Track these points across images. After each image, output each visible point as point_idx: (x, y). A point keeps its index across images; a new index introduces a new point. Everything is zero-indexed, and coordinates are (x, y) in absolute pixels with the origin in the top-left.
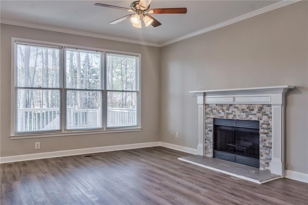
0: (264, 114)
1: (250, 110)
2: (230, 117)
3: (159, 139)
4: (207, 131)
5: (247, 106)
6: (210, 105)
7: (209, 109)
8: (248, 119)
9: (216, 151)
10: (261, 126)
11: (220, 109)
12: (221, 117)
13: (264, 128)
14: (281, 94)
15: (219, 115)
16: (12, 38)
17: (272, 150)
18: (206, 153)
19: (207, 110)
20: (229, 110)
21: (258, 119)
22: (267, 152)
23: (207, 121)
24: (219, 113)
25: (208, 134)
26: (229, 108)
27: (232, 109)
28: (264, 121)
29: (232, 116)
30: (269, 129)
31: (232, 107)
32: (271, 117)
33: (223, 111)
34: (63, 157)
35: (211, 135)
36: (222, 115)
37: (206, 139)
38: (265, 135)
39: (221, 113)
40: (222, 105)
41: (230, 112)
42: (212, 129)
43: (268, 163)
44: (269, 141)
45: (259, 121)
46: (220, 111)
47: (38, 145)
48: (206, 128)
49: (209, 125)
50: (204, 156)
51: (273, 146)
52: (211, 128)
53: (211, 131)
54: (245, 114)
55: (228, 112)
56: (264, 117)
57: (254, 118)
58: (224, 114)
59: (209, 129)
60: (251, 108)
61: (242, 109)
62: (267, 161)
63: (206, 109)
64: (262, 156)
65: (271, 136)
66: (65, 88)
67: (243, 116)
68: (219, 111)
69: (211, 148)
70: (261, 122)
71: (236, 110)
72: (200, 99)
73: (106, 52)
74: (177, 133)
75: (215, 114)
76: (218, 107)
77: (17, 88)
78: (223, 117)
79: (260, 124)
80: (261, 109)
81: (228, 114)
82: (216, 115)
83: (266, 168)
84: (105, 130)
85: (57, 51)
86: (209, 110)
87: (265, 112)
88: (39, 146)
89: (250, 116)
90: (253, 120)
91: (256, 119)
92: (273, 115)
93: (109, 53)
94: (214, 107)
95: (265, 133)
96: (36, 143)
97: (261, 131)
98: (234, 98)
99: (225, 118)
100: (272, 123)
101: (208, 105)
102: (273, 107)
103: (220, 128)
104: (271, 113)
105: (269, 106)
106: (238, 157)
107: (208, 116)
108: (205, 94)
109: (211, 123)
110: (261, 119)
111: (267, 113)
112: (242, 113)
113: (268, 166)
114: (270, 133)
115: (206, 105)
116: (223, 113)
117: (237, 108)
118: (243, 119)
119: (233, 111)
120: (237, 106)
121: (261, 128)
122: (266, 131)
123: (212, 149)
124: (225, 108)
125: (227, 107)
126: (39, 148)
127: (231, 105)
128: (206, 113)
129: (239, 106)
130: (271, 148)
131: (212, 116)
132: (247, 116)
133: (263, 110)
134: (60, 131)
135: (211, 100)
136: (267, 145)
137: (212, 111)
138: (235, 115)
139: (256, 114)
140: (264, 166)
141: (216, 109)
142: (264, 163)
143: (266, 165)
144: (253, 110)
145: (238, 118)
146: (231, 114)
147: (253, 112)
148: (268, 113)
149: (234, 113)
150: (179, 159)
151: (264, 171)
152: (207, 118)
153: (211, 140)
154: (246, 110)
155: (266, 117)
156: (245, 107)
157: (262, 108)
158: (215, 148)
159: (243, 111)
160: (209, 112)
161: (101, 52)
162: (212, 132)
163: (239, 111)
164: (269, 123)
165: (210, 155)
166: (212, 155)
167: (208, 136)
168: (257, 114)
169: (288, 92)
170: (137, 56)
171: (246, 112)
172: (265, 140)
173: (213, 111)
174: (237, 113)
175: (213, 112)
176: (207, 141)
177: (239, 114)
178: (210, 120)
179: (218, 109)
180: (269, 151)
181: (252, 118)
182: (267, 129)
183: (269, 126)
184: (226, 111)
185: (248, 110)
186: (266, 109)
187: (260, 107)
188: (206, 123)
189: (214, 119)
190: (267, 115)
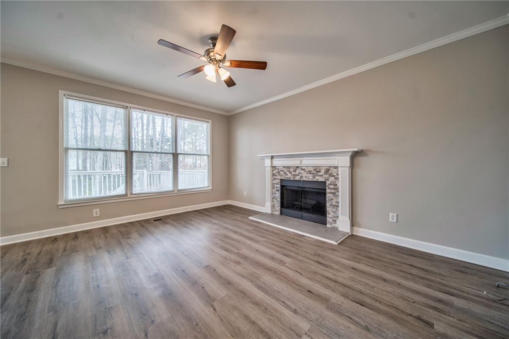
0: (331, 175)
1: (316, 172)
2: (297, 178)
3: (228, 198)
4: (274, 191)
5: (314, 168)
6: (277, 168)
7: (277, 171)
8: (315, 180)
9: (283, 209)
10: (328, 186)
11: (287, 171)
12: (288, 178)
13: (331, 189)
14: (349, 157)
15: (286, 176)
16: (60, 91)
17: (340, 208)
18: (273, 211)
19: (275, 172)
20: (295, 171)
21: (325, 180)
22: (334, 210)
23: (274, 182)
24: (286, 174)
25: (276, 193)
26: (296, 170)
27: (298, 171)
28: (331, 182)
29: (299, 177)
30: (337, 189)
31: (298, 169)
32: (338, 178)
33: (290, 173)
34: (129, 223)
35: (278, 194)
36: (289, 176)
37: (273, 198)
38: (332, 195)
40: (289, 167)
41: (297, 173)
42: (279, 189)
43: (335, 221)
44: (336, 200)
45: (326, 182)
46: (287, 173)
47: (96, 212)
48: (273, 188)
49: (276, 186)
50: (272, 214)
51: (340, 204)
53: (278, 191)
54: (311, 175)
55: (295, 173)
56: (331, 178)
57: (321, 179)
58: (291, 175)
59: (276, 189)
60: (318, 170)
61: (309, 171)
62: (334, 219)
63: (273, 171)
64: (329, 214)
65: (338, 196)
66: (131, 150)
67: (310, 178)
69: (278, 207)
70: (328, 183)
71: (302, 172)
72: (268, 162)
73: (177, 116)
74: (245, 192)
76: (285, 170)
77: (67, 149)
78: (290, 178)
79: (327, 185)
80: (327, 171)
81: (295, 175)
82: (283, 176)
83: (333, 225)
84: (176, 192)
85: (121, 111)
87: (332, 174)
88: (98, 213)
89: (317, 178)
90: (320, 181)
91: (323, 180)
92: (340, 176)
93: (181, 117)
94: (281, 169)
95: (333, 193)
96: (94, 211)
97: (328, 191)
98: (301, 161)
99: (292, 179)
100: (339, 184)
101: (276, 167)
102: (339, 169)
103: (287, 188)
104: (338, 174)
105: (336, 167)
106: (305, 214)
107: (275, 177)
108: (272, 157)
109: (278, 184)
110: (328, 180)
111: (333, 174)
112: (309, 175)
113: (335, 224)
114: (337, 194)
115: (273, 168)
116: (290, 174)
117: (304, 169)
118: (310, 180)
119: (299, 173)
120: (303, 168)
121: (328, 189)
122: (333, 191)
123: (279, 207)
124: (292, 170)
125: (294, 169)
126: (99, 215)
127: (298, 167)
128: (274, 175)
129: (305, 168)
130: (338, 206)
131: (279, 177)
132: (314, 177)
133: (330, 172)
134: (126, 195)
135: (277, 162)
136: (334, 204)
137: (279, 172)
138: (301, 177)
139: (322, 176)
140: (331, 224)
141: (284, 171)
142: (331, 220)
143: (333, 222)
144: (320, 172)
145: (304, 179)
146: (298, 175)
147: (320, 174)
148: (335, 174)
149: (300, 175)
150: (249, 218)
151: (331, 228)
152: (274, 179)
153: (278, 199)
154: (313, 172)
155: (333, 178)
156: (311, 169)
157: (329, 170)
158: (282, 206)
159: (310, 172)
160: (277, 174)
161: (172, 115)
162: (280, 192)
163: (305, 173)
164: (336, 183)
165: (278, 213)
166: (280, 213)
167: (275, 195)
168: (324, 175)
169: (355, 155)
170: (208, 122)
171: (313, 173)
172: (332, 200)
173: (280, 172)
174: (304, 174)
175: (280, 174)
176: (274, 200)
177: (306, 175)
178: (278, 181)
179: (285, 171)
180: (337, 209)
181: (318, 179)
182: (334, 189)
183: (336, 187)
184: (293, 173)
185: (315, 172)
186: (333, 171)
187: (327, 169)
188: (273, 183)
189: (281, 180)
190: (334, 176)
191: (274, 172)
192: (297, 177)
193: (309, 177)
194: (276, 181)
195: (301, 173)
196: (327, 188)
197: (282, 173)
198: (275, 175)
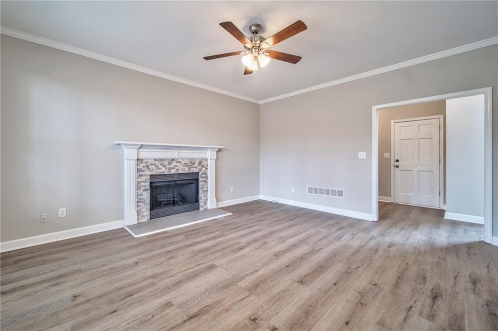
0: (203, 166)
1: (192, 164)
2: (173, 172)
4: (139, 192)
5: (189, 160)
6: (144, 161)
7: (144, 164)
8: (191, 171)
9: (151, 212)
10: (201, 176)
11: (159, 165)
12: (162, 172)
14: (215, 153)
15: (159, 171)
17: (209, 192)
19: (141, 166)
20: (170, 164)
22: (205, 194)
23: (139, 180)
24: (159, 168)
25: (142, 195)
26: (171, 162)
27: (174, 163)
28: (203, 172)
29: (175, 170)
30: (206, 177)
31: (174, 162)
32: (208, 168)
33: (164, 166)
35: (147, 195)
36: (164, 170)
37: (138, 202)
38: (203, 183)
39: (161, 168)
40: (162, 160)
41: (172, 166)
42: (149, 187)
43: (206, 203)
44: (206, 186)
45: (199, 172)
46: (160, 167)
48: (138, 188)
50: (138, 223)
51: (209, 189)
52: (146, 187)
53: (147, 190)
54: (187, 167)
55: (170, 166)
56: (203, 168)
57: (196, 170)
58: (166, 169)
59: (143, 188)
60: (193, 162)
61: (185, 163)
64: (202, 199)
65: (207, 182)
67: (187, 170)
68: (158, 166)
69: (147, 211)
70: (201, 173)
71: (178, 164)
72: (130, 154)
75: (152, 170)
76: (157, 163)
79: (200, 174)
80: (200, 163)
81: (170, 169)
82: (154, 171)
83: (205, 207)
86: (144, 166)
89: (192, 169)
91: (198, 171)
94: (150, 163)
95: (204, 181)
97: (200, 179)
99: (166, 173)
100: (209, 173)
101: (142, 160)
102: (209, 160)
104: (207, 165)
105: (206, 160)
106: (180, 207)
107: (141, 173)
109: (146, 182)
110: (201, 171)
113: (206, 205)
114: (207, 181)
115: (139, 160)
116: (164, 168)
117: (180, 162)
118: (186, 172)
119: (175, 166)
120: (179, 160)
122: (204, 179)
123: (149, 211)
124: (166, 163)
125: (169, 162)
127: (173, 160)
128: (138, 170)
129: (181, 160)
130: (207, 191)
132: (190, 169)
133: (202, 164)
135: (145, 154)
136: (205, 190)
137: (148, 166)
138: (177, 170)
139: (196, 167)
140: (203, 207)
141: (155, 165)
142: (203, 204)
144: (194, 164)
146: (174, 168)
147: (194, 166)
148: (205, 165)
149: (176, 168)
151: (203, 210)
152: (139, 175)
153: (147, 201)
156: (187, 162)
157: (202, 162)
159: (186, 165)
162: (149, 191)
164: (206, 172)
165: (146, 219)
166: (149, 217)
167: (141, 197)
168: (198, 167)
169: (220, 150)
171: (189, 166)
172: (203, 186)
173: (150, 167)
174: (180, 166)
175: (149, 169)
176: (139, 204)
177: (182, 168)
178: (146, 177)
179: (157, 165)
180: (207, 193)
181: (194, 171)
182: (205, 177)
183: (206, 175)
184: (167, 166)
185: (190, 164)
186: (204, 163)
187: (200, 161)
188: (138, 183)
189: (151, 176)
190: (205, 167)
191: (139, 167)
192: (173, 170)
193: (185, 169)
194: (143, 178)
195: (177, 166)
196: (200, 178)
197: (153, 166)
198: (141, 171)
